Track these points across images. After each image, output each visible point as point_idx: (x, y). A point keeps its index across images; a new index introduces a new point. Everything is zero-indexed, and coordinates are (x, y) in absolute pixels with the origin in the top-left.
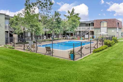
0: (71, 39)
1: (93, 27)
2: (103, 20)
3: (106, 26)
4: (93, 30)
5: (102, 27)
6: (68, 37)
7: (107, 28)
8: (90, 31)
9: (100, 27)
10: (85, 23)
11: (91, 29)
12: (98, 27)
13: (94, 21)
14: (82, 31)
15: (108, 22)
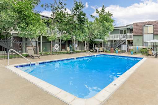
0: (101, 52)
1: (131, 34)
2: (146, 22)
3: (153, 33)
4: (132, 39)
5: (145, 34)
6: (97, 48)
7: (154, 35)
8: (127, 40)
9: (143, 34)
10: (119, 29)
11: (128, 37)
12: (140, 34)
13: (133, 25)
14: (115, 41)
15: (154, 26)
